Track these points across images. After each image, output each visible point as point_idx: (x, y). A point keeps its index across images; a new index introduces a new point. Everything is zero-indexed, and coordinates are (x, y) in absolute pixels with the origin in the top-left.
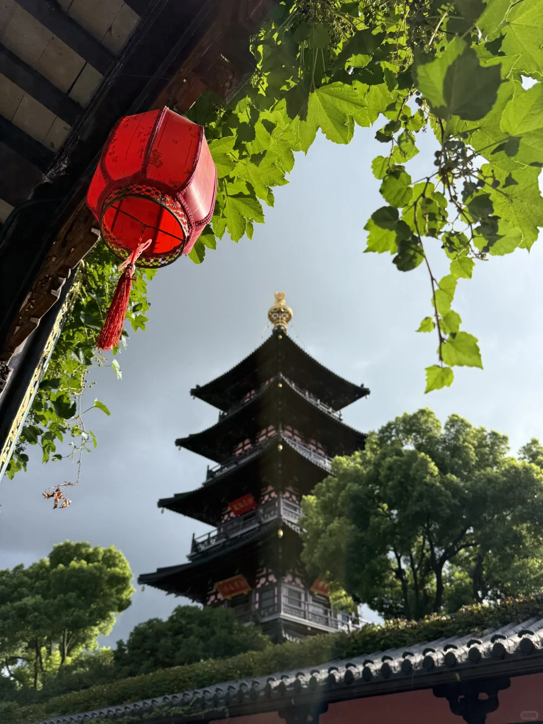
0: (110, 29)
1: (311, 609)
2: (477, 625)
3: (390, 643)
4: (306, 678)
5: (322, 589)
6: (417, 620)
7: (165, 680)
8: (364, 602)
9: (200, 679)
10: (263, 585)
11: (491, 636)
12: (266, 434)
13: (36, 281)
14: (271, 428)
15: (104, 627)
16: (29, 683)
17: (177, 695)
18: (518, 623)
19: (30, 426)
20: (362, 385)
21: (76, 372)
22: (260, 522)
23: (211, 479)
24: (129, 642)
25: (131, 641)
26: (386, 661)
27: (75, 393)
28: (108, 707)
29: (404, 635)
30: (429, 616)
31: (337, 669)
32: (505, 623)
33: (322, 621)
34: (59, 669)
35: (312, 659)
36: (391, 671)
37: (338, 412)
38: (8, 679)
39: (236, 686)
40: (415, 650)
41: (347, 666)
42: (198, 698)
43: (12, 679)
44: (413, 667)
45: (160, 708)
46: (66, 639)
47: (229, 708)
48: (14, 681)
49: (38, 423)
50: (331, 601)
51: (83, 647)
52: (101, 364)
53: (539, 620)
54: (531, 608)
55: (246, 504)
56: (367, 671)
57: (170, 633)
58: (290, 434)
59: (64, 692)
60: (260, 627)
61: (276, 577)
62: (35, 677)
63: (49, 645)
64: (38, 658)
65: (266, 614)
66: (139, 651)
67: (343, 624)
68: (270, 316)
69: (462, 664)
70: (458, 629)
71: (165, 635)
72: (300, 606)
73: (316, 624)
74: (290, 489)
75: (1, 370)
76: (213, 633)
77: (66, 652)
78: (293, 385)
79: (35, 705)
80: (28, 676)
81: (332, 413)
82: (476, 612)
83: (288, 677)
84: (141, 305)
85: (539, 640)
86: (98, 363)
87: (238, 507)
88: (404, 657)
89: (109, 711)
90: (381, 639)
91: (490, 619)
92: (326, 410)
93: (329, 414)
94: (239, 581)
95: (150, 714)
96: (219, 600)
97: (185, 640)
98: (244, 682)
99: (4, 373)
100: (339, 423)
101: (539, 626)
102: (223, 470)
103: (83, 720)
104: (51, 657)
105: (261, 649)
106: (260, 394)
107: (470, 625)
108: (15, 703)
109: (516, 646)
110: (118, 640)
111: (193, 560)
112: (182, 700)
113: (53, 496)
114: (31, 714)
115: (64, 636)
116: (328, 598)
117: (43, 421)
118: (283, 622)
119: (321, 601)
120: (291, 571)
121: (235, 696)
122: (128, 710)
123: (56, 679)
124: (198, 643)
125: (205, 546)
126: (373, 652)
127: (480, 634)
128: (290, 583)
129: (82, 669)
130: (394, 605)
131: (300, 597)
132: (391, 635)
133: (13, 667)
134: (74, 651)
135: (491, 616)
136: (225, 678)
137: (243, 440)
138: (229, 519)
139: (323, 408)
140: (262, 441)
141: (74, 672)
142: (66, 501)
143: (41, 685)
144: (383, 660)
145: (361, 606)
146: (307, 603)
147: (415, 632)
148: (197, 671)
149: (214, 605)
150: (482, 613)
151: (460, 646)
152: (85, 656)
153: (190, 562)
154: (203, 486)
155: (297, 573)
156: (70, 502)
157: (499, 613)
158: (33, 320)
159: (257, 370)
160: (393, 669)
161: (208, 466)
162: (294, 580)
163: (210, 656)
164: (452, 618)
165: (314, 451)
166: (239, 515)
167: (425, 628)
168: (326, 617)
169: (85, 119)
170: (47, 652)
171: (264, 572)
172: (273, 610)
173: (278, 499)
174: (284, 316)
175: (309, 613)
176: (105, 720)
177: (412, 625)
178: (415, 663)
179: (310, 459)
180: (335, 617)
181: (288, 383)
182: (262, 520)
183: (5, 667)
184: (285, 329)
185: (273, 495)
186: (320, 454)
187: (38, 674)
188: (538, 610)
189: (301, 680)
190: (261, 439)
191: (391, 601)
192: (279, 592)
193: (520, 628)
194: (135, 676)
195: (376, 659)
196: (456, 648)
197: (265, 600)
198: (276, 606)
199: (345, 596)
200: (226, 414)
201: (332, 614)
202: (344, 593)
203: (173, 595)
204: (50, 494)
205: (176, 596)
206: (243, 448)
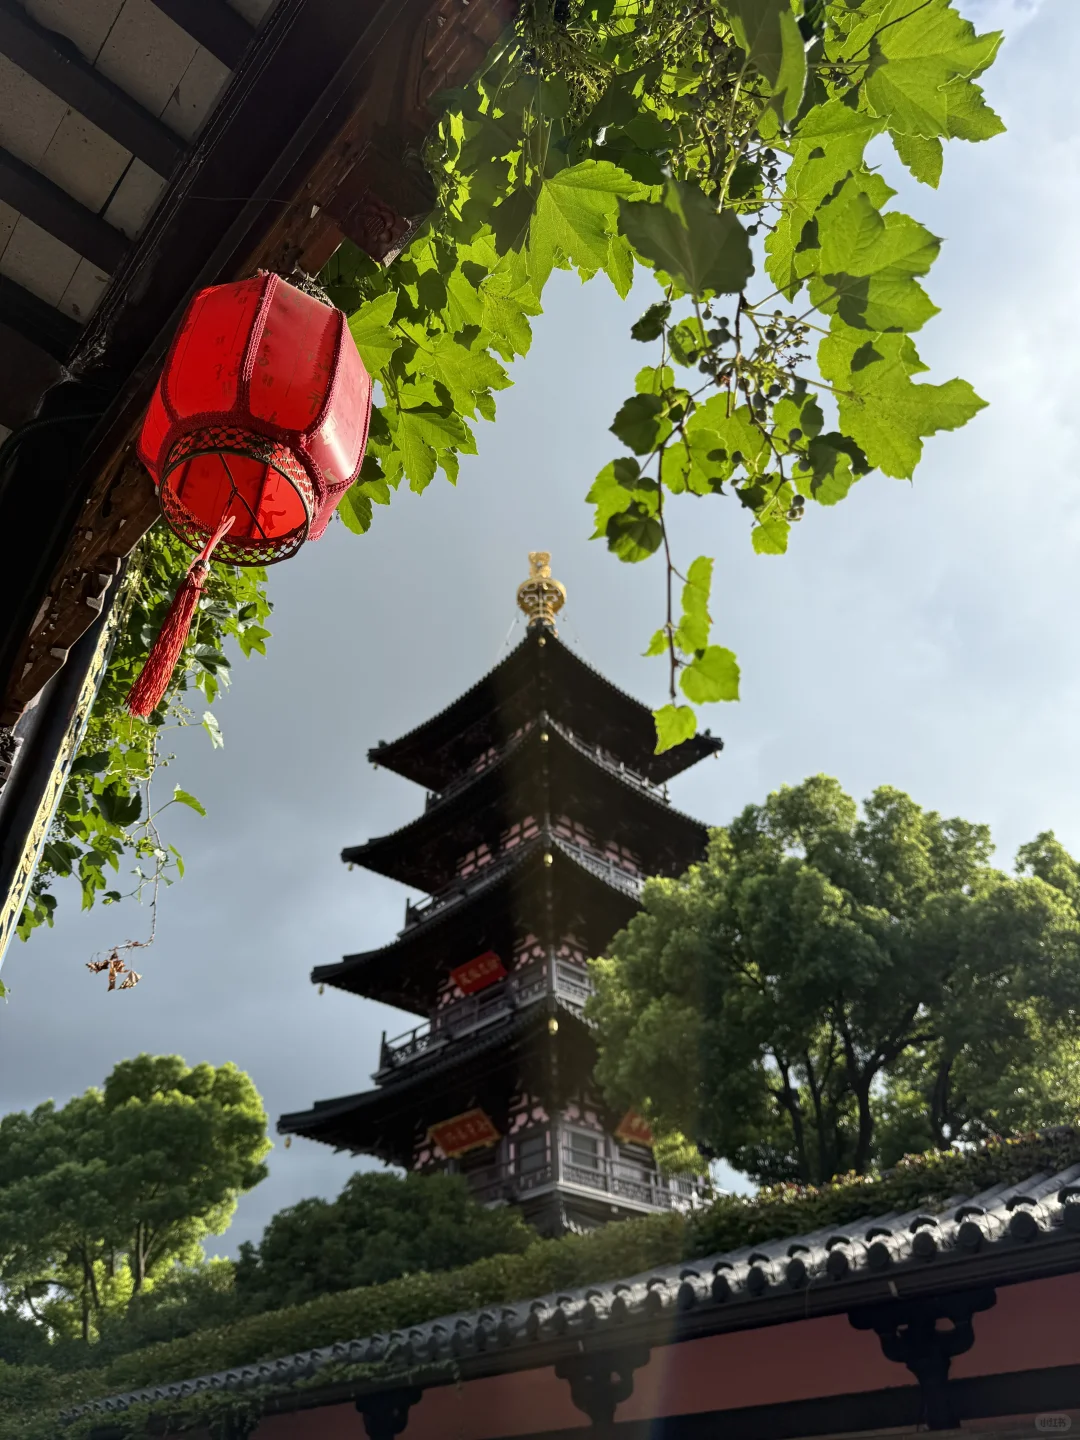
0: (176, 94)
1: (618, 1171)
2: (932, 1191)
3: (766, 1229)
4: (604, 1302)
5: (638, 1132)
6: (818, 1185)
7: (337, 1315)
8: (719, 1157)
9: (403, 1310)
10: (523, 1128)
11: (956, 1209)
12: (520, 834)
13: (58, 577)
14: (529, 821)
15: (215, 1218)
16: (72, 1330)
17: (360, 1342)
18: (1012, 1184)
19: (57, 842)
20: (708, 732)
21: (137, 739)
22: (513, 1006)
23: (414, 925)
24: (263, 1245)
25: (268, 1245)
26: (756, 1264)
27: (137, 778)
28: (227, 1369)
29: (793, 1214)
30: (841, 1176)
31: (664, 1282)
32: (985, 1186)
33: (639, 1195)
34: (130, 1303)
35: (617, 1266)
36: (767, 1282)
37: (661, 787)
38: (32, 1322)
39: (472, 1321)
40: (812, 1242)
41: (682, 1277)
42: (400, 1346)
43: (39, 1323)
44: (808, 1273)
45: (327, 1366)
46: (141, 1245)
47: (458, 1362)
48: (42, 1326)
49: (71, 836)
50: (657, 1155)
51: (174, 1259)
52: (184, 722)
53: (1050, 1177)
54: (1036, 1155)
55: (487, 972)
56: (720, 1283)
57: (344, 1226)
58: (568, 833)
59: (142, 1345)
60: (518, 1208)
61: (547, 1110)
62: (84, 1319)
63: (108, 1257)
64: (89, 1283)
65: (530, 1183)
66: (283, 1263)
67: (680, 1199)
68: (520, 600)
69: (903, 1264)
70: (896, 1200)
71: (333, 1231)
72: (596, 1165)
73: (628, 1200)
74: (571, 939)
75: (1, 745)
76: (426, 1223)
77: (143, 1268)
78: (571, 735)
79: (86, 1370)
80: (71, 1317)
81: (650, 789)
82: (930, 1166)
83: (569, 1300)
84: (253, 607)
85: (1046, 1214)
86: (178, 720)
87: (468, 977)
88: (790, 1254)
89: (229, 1376)
90: (749, 1224)
91: (957, 1179)
92: (638, 783)
93: (643, 792)
94: (474, 1121)
95: (308, 1378)
96: (438, 1160)
97: (371, 1239)
98: (489, 1313)
99: (7, 749)
100: (663, 807)
101: (1049, 1189)
102: (439, 906)
103: (179, 1396)
104: (114, 1279)
105: (521, 1251)
106: (505, 755)
107: (919, 1191)
108: (47, 1369)
109: (1003, 1228)
110: (242, 1242)
111: (385, 1084)
112: (370, 1350)
113: (105, 966)
114: (79, 1387)
115: (138, 1238)
116: (650, 1150)
117: (82, 832)
118: (564, 1198)
119: (638, 1156)
120: (577, 1098)
121: (469, 1340)
122: (266, 1373)
123: (124, 1321)
124: (397, 1244)
125: (407, 1055)
126: (735, 1248)
127: (937, 1208)
128: (574, 1122)
129: (174, 1300)
130: (778, 1160)
131: (595, 1150)
132: (768, 1215)
133: (40, 1299)
134: (158, 1268)
135: (959, 1173)
136: (451, 1307)
137: (474, 847)
138: (452, 1001)
139: (629, 778)
140: (514, 847)
141: (160, 1306)
142: (130, 977)
143: (96, 1334)
144: (751, 1263)
145: (714, 1164)
146: (608, 1160)
147: (815, 1208)
148: (398, 1296)
149: (427, 1170)
150: (943, 1168)
151: (897, 1231)
152: (179, 1276)
153: (379, 1087)
154: (399, 939)
155: (587, 1101)
156: (139, 977)
157: (974, 1166)
158: (56, 652)
159: (497, 709)
160: (770, 1278)
161: (408, 900)
162: (582, 1117)
163: (420, 1267)
164: (884, 1180)
165: (616, 864)
166: (471, 994)
167: (833, 1200)
168: (647, 1185)
169: (136, 263)
170: (106, 1270)
171: (524, 1102)
172: (543, 1175)
173: (545, 961)
174: (549, 599)
175: (613, 1179)
176: (223, 1393)
177: (808, 1194)
178: (812, 1266)
179: (607, 879)
180: (666, 1185)
181: (561, 732)
182: (517, 1000)
183: (26, 1303)
184: (552, 626)
185: (537, 952)
186: (627, 870)
187: (90, 1312)
188: (1049, 1158)
189: (596, 1304)
190: (510, 845)
191: (773, 1153)
192: (555, 1141)
193: (1011, 1193)
194: (277, 1309)
195: (739, 1260)
196: (889, 1234)
197: (526, 1157)
198: (549, 1169)
199: (683, 1144)
200: (439, 796)
201: (660, 1179)
202: (680, 1138)
203: (347, 1153)
204: (101, 964)
205: (353, 1155)
206: (475, 862)
